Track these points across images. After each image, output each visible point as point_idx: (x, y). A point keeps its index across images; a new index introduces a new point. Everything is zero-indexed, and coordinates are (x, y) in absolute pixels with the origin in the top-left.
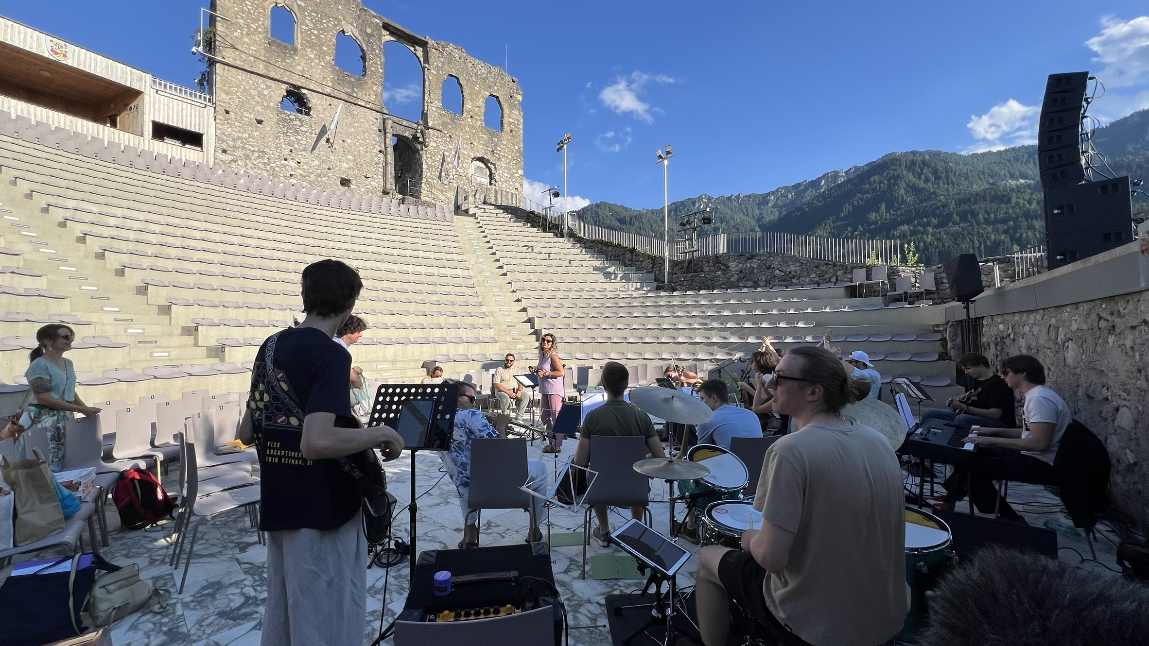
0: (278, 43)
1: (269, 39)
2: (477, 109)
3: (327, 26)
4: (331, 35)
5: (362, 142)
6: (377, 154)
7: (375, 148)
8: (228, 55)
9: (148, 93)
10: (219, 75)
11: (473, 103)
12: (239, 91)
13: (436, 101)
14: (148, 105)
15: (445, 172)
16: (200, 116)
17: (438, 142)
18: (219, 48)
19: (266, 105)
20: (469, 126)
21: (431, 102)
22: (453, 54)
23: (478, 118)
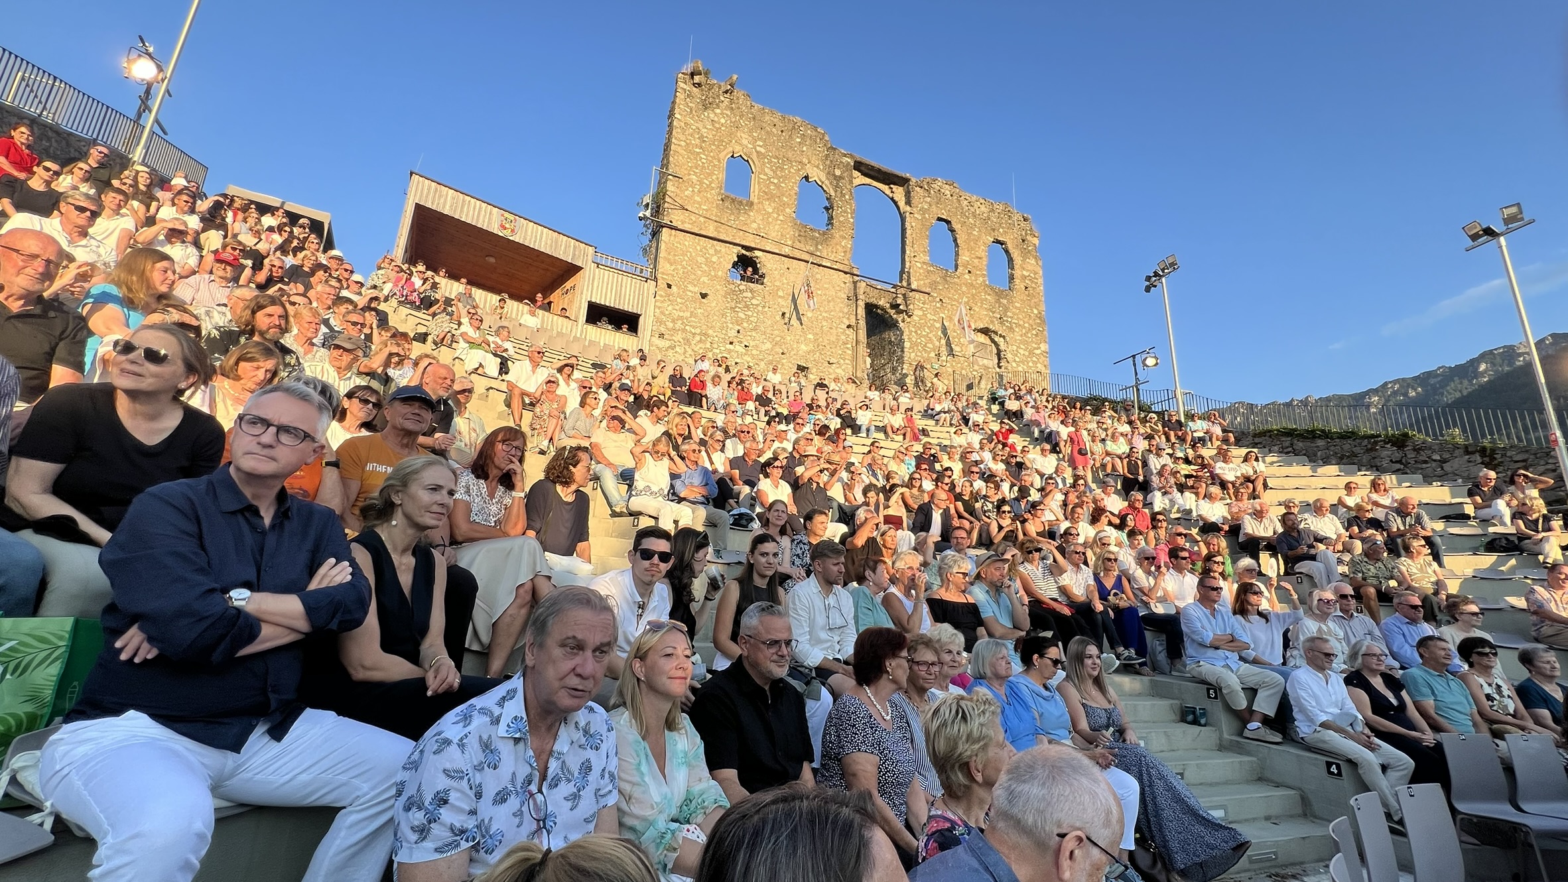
0: (732, 199)
1: (723, 194)
2: (976, 261)
3: (790, 172)
4: (793, 183)
5: (826, 315)
6: (844, 330)
7: (842, 322)
8: (677, 218)
9: (588, 268)
10: (665, 242)
11: (971, 253)
12: (685, 260)
13: (921, 254)
14: (586, 283)
15: (934, 352)
16: (639, 294)
17: (925, 309)
18: (668, 211)
19: (713, 274)
20: (966, 284)
21: (914, 256)
22: (943, 191)
23: (978, 272)
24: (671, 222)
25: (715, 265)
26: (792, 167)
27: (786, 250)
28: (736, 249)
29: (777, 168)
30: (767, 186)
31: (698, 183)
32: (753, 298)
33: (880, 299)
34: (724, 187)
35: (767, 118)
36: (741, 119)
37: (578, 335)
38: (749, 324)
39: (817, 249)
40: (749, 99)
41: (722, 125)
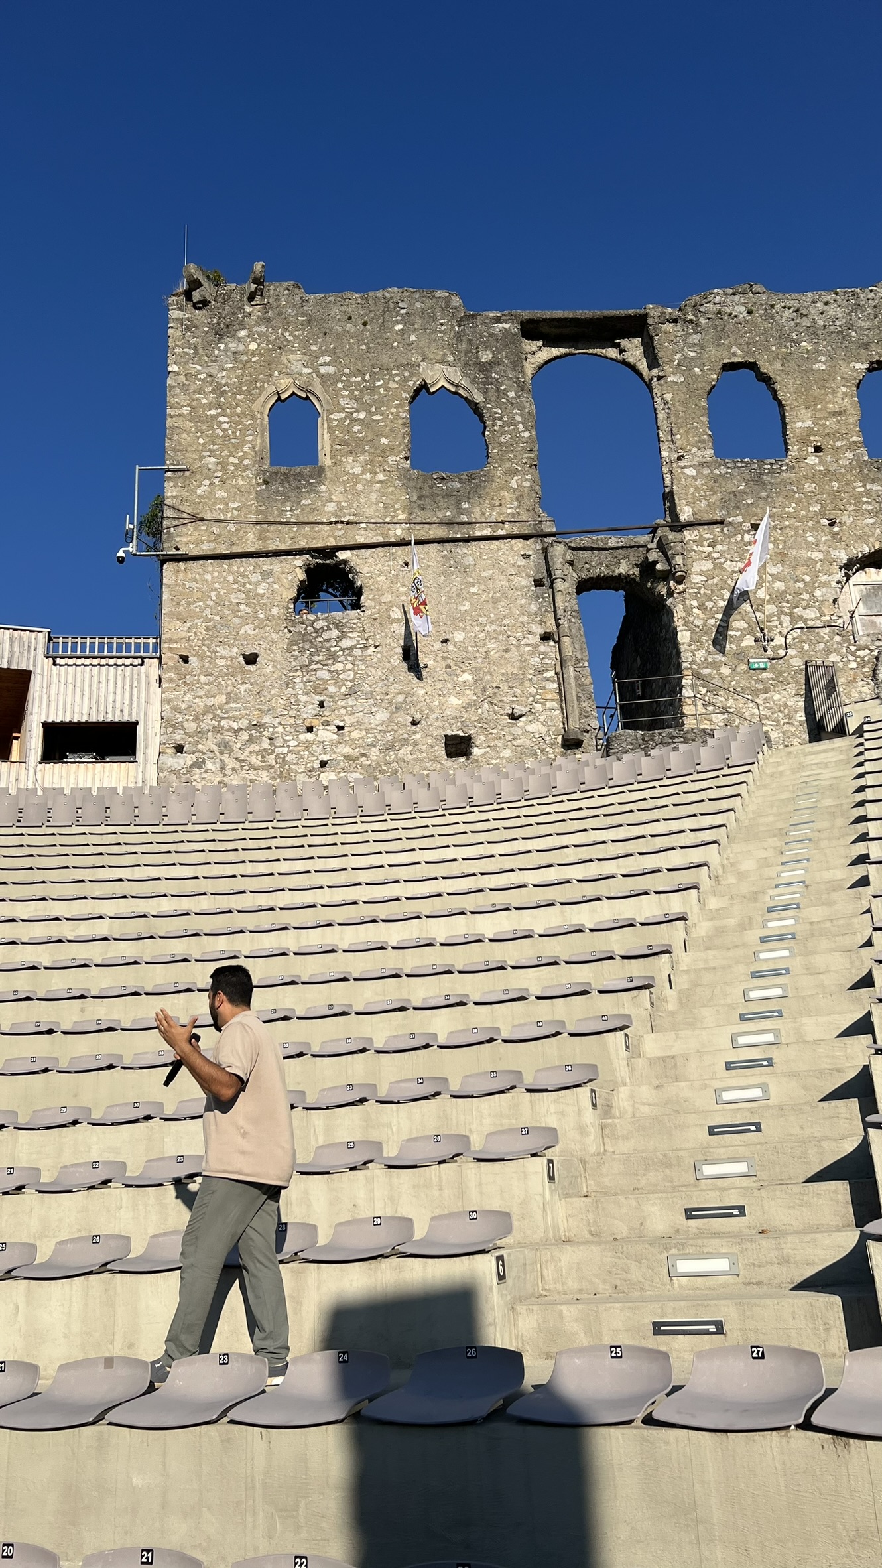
0: (284, 474)
1: (266, 472)
2: (832, 422)
3: (387, 389)
4: (396, 407)
5: (493, 627)
6: (535, 646)
7: (528, 632)
8: (187, 539)
9: (39, 670)
10: (169, 587)
11: (816, 410)
12: (207, 606)
13: (695, 450)
14: (37, 695)
15: (752, 633)
16: (131, 686)
17: (716, 555)
18: (169, 532)
19: (262, 616)
20: (813, 476)
21: (679, 459)
22: (728, 310)
23: (839, 444)
24: (177, 549)
25: (265, 600)
26: (391, 378)
27: (398, 532)
28: (299, 561)
29: (362, 391)
30: (349, 430)
31: (219, 467)
32: (343, 636)
33: (618, 563)
34: (267, 456)
35: (334, 311)
36: (287, 330)
37: (30, 786)
38: (340, 687)
39: (460, 511)
40: (297, 290)
41: (253, 354)
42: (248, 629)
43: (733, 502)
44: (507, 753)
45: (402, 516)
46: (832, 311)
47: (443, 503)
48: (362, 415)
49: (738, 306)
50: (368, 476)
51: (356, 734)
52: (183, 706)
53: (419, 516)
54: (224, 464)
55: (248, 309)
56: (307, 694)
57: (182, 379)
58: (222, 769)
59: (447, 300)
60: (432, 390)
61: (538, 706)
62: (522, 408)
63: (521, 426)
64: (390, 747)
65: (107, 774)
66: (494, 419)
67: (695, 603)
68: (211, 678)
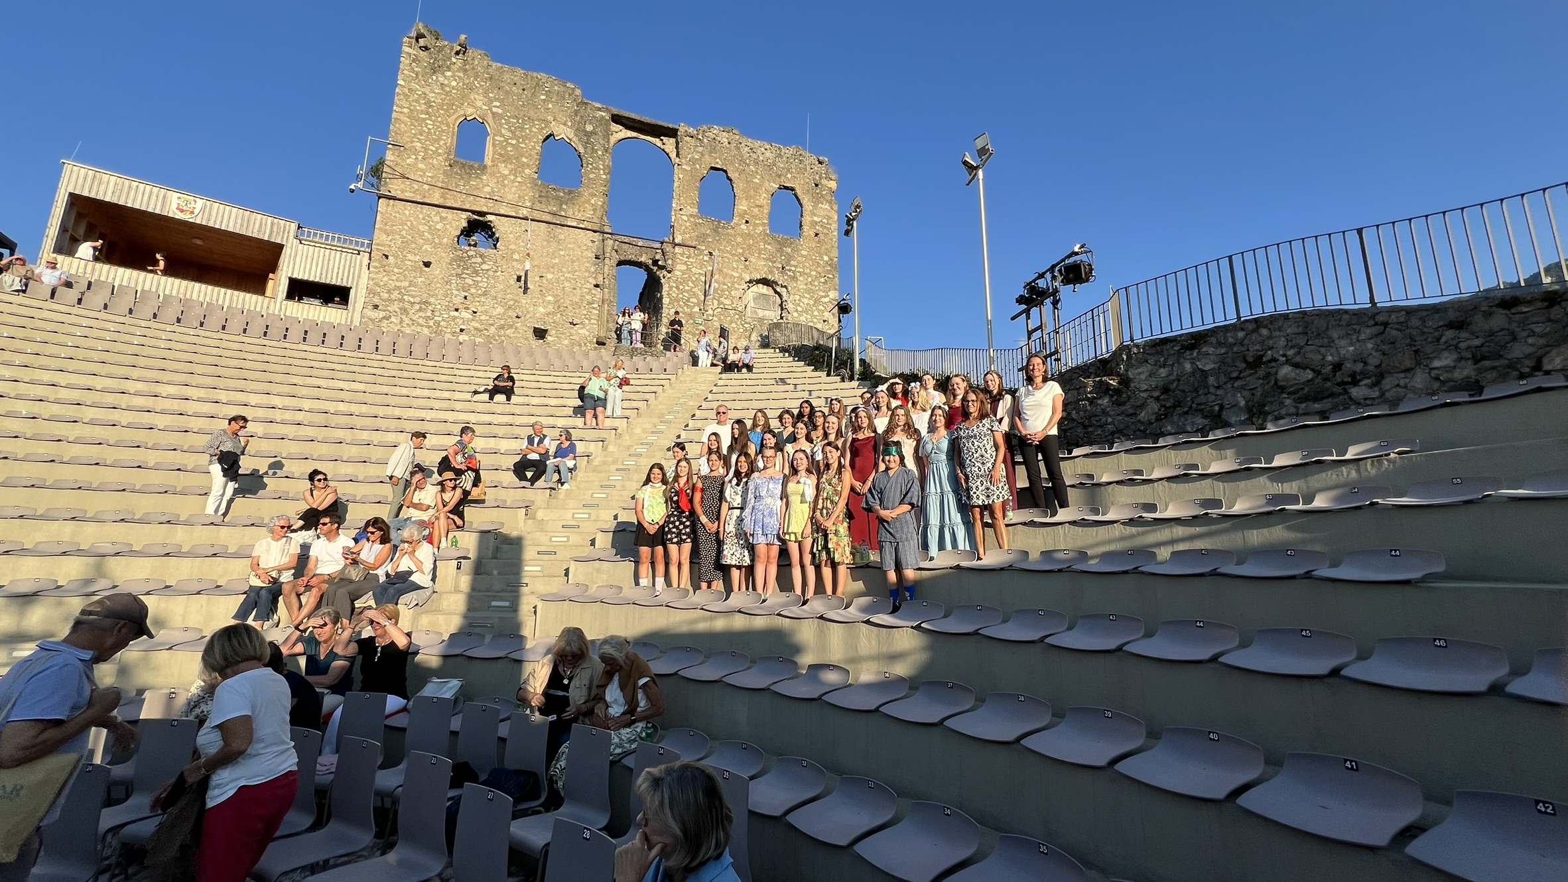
0: (462, 163)
1: (451, 159)
2: (756, 210)
3: (531, 131)
4: (534, 142)
5: (569, 275)
6: (590, 290)
7: (588, 282)
8: (396, 187)
9: (289, 245)
10: (381, 213)
11: (750, 202)
12: (404, 229)
13: (689, 207)
14: (287, 260)
15: (699, 306)
16: (350, 267)
17: (689, 263)
18: (385, 181)
19: (437, 242)
20: (742, 235)
21: (680, 210)
22: (719, 139)
23: (757, 222)
24: (390, 192)
25: (440, 233)
26: (534, 125)
27: (524, 212)
28: (465, 215)
29: (515, 128)
30: (504, 148)
31: (423, 150)
32: (484, 263)
33: (641, 256)
34: (453, 153)
35: (506, 76)
36: (476, 80)
37: (276, 313)
38: (478, 290)
39: (561, 209)
40: (486, 58)
41: (453, 88)
42: (428, 247)
43: (702, 238)
44: (566, 342)
45: (528, 204)
46: (768, 154)
47: (552, 202)
48: (514, 142)
49: (724, 138)
50: (512, 177)
51: (483, 317)
52: (382, 283)
53: (538, 206)
54: (426, 149)
55: (454, 60)
56: (458, 290)
57: (406, 90)
58: (401, 323)
59: (573, 90)
60: (557, 138)
61: (587, 321)
62: (604, 161)
63: (602, 172)
64: (502, 327)
65: (328, 314)
66: (588, 164)
67: (674, 285)
68: (401, 271)
